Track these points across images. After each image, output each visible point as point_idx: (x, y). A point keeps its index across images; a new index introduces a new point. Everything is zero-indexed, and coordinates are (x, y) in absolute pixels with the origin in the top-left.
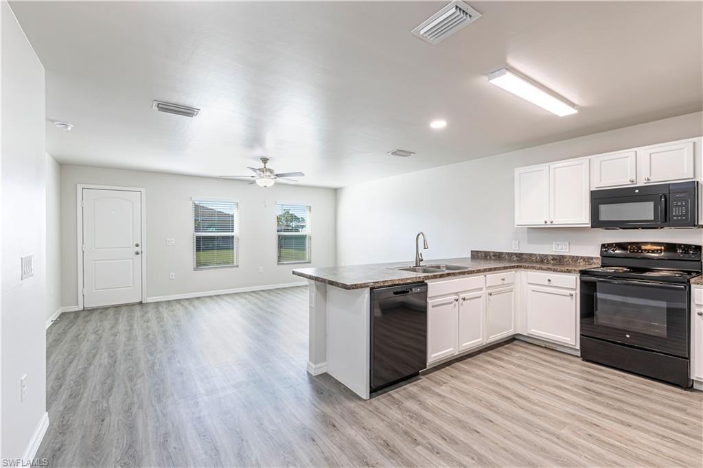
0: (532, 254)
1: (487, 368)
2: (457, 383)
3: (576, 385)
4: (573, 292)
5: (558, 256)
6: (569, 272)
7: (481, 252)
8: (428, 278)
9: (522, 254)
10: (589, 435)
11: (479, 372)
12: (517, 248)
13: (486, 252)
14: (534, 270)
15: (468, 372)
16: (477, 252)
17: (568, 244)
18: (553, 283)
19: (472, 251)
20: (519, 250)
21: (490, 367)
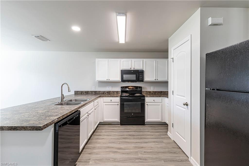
0: (100, 91)
1: (99, 142)
2: (93, 156)
3: (127, 135)
4: (118, 103)
5: (109, 91)
6: (117, 96)
7: (79, 91)
8: (80, 108)
9: (96, 91)
10: (145, 152)
11: (98, 145)
12: (94, 89)
13: (82, 91)
14: (106, 97)
15: (94, 148)
16: (78, 91)
17: (111, 87)
18: (112, 101)
19: (75, 91)
20: (95, 90)
21: (100, 141)
